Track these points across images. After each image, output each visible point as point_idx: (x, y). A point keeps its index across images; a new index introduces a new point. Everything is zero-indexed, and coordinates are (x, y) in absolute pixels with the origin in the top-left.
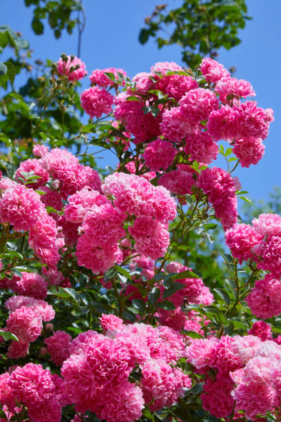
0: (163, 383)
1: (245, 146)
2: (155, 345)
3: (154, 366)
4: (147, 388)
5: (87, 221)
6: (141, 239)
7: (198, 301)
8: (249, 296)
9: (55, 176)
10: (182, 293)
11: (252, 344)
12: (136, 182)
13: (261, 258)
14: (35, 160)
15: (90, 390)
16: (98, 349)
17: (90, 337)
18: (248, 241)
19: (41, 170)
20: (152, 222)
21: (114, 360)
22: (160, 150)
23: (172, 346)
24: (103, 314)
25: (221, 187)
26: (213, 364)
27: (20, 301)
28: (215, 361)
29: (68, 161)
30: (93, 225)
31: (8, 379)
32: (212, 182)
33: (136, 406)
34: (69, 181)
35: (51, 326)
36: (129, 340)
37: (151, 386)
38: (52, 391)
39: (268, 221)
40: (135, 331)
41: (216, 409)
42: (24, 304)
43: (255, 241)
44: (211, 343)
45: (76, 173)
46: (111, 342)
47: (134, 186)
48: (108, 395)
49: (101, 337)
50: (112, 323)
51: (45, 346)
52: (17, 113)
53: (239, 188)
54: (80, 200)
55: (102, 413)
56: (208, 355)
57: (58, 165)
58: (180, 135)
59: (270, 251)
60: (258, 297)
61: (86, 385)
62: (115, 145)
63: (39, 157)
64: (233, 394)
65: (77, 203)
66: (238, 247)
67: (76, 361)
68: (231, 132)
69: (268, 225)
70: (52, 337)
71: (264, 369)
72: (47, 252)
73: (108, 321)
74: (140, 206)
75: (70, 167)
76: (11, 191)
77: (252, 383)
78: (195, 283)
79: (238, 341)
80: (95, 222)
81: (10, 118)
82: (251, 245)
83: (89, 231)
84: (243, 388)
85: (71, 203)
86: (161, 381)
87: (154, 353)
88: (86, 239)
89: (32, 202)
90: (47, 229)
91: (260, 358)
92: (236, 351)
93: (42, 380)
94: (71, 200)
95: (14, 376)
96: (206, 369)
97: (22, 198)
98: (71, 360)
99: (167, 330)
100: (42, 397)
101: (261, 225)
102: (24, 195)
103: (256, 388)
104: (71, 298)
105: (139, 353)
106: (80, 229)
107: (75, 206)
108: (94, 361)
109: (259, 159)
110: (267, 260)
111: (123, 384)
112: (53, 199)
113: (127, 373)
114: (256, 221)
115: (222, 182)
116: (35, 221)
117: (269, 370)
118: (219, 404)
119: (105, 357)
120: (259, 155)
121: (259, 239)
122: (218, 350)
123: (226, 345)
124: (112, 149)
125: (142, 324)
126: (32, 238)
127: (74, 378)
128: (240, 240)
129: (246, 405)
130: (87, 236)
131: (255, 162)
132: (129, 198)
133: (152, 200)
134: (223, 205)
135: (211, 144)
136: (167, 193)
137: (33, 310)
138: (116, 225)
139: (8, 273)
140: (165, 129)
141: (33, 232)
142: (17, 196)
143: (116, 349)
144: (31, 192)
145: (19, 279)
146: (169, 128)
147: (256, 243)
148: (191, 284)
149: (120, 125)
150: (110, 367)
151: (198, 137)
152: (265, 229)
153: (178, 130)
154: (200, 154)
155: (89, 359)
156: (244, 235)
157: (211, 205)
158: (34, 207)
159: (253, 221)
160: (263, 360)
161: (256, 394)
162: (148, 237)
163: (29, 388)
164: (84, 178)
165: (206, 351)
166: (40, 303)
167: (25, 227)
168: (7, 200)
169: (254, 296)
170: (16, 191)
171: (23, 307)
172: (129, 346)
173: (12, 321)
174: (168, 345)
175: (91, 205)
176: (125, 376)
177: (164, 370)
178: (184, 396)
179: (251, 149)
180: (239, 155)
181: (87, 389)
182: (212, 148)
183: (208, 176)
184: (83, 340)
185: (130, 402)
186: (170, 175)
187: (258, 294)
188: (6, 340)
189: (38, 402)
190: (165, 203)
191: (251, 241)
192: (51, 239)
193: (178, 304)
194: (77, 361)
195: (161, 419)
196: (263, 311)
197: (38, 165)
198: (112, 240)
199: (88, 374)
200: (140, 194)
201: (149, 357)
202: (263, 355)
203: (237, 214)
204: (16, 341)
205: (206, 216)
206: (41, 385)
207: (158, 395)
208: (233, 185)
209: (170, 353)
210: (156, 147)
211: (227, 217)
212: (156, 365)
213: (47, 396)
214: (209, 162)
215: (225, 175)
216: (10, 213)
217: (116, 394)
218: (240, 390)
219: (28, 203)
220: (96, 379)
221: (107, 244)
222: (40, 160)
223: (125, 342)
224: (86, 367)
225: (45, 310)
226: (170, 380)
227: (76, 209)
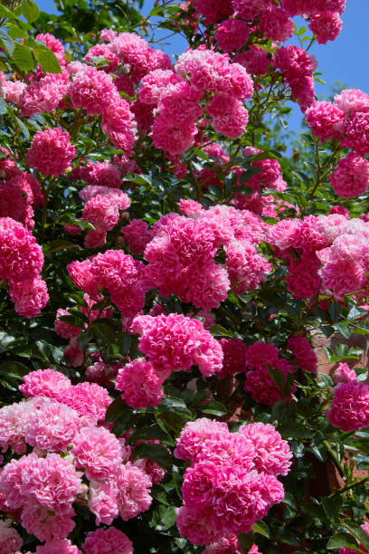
0: (248, 264)
1: (321, 21)
2: (239, 227)
3: (238, 247)
4: (232, 269)
5: (163, 101)
6: (218, 118)
7: (275, 187)
8: (333, 176)
9: (126, 61)
10: (258, 177)
11: (337, 223)
12: (212, 57)
13: (345, 135)
14: (103, 45)
15: (175, 272)
16: (182, 230)
17: (172, 219)
18: (330, 118)
19: (111, 55)
20: (229, 99)
21: (198, 241)
22: (233, 30)
23: (254, 230)
24: (181, 200)
25: (298, 66)
26: (298, 245)
27: (95, 191)
28: (300, 242)
29: (138, 44)
30: (169, 104)
31: (90, 266)
32: (288, 60)
33: (222, 287)
34: (140, 65)
35: (127, 214)
36: (213, 221)
37: (236, 267)
38: (135, 276)
39: (351, 97)
40: (217, 213)
41: (301, 290)
42: (98, 193)
43: (337, 118)
44: (294, 224)
45: (147, 56)
46: (195, 223)
47: (210, 62)
48: (193, 276)
49: (183, 219)
50: (192, 208)
51: (122, 235)
52: (75, 7)
53: (315, 66)
54: (154, 80)
55: (187, 296)
56: (292, 236)
57: (128, 49)
58: (254, 12)
59: (354, 127)
60: (342, 176)
61: (171, 267)
62: (184, 28)
63: (107, 42)
64: (320, 273)
65: (151, 84)
66: (319, 125)
67: (159, 243)
68: (308, 7)
69: (351, 100)
70: (129, 226)
71: (352, 246)
72: (122, 137)
73: (187, 206)
74: (217, 82)
75: (141, 51)
76: (81, 74)
77: (339, 261)
78: (273, 167)
79: (323, 220)
80: (170, 101)
81: (67, 13)
82: (333, 123)
83: (165, 111)
84: (330, 266)
85: (145, 84)
86: (246, 262)
87: (238, 234)
88: (162, 119)
89: (104, 85)
90: (121, 112)
91: (347, 236)
92: (321, 230)
93: (125, 265)
94: (144, 81)
95: (96, 261)
96: (290, 250)
97: (93, 80)
98: (154, 242)
99: (247, 213)
100: (125, 283)
101: (344, 101)
102: (95, 77)
103: (344, 266)
104: (148, 184)
105: (224, 234)
106: (155, 111)
107: (149, 86)
108: (178, 243)
109: (336, 34)
110: (351, 137)
111: (208, 265)
112: (125, 85)
113: (212, 253)
114: (339, 97)
115: (298, 61)
116: (108, 104)
117: (357, 247)
118: (305, 286)
119: (190, 238)
120: (337, 31)
121: (341, 116)
122: (302, 230)
123: (310, 225)
124: (182, 32)
125: (224, 206)
126: (106, 121)
127: (158, 260)
128: (321, 118)
129: (334, 283)
130: (164, 117)
131: (332, 38)
132: (205, 74)
133: (228, 75)
134: (301, 85)
135: (286, 20)
136: (243, 70)
137: (109, 198)
138: (192, 103)
139: (82, 162)
140: (238, 7)
141: (107, 116)
142: (88, 79)
143: (200, 230)
144: (103, 74)
145: (91, 169)
146: (242, 5)
147: (337, 121)
148: (268, 168)
149: (189, 7)
150: (195, 248)
151: (272, 13)
152: (348, 105)
153: (251, 8)
154: (275, 32)
155: (173, 240)
156: (326, 113)
157: (288, 85)
158: (106, 89)
159: (335, 98)
160: (350, 238)
161: (345, 272)
162: (226, 115)
163: (112, 274)
164: (156, 61)
165: (290, 232)
166: (115, 192)
167: (98, 110)
168: (78, 84)
169: (338, 176)
170: (87, 74)
171: (98, 195)
172: (213, 226)
173: (89, 210)
174: (250, 228)
175: (166, 84)
176: (211, 257)
177: (249, 251)
178: (266, 280)
179: (329, 24)
180: (315, 31)
181: (171, 271)
182: (286, 25)
183: (283, 55)
184: (165, 222)
185: (216, 284)
186: (244, 56)
187: (341, 173)
188: (83, 228)
189: (121, 288)
190: (242, 79)
191: (332, 118)
192: (125, 122)
193: (256, 189)
194: (161, 243)
195: (246, 302)
196: (347, 190)
197: (107, 50)
198: (190, 120)
199: (172, 255)
200: (217, 70)
201: (233, 238)
202: (350, 233)
203: (315, 93)
204: (92, 230)
205: (282, 97)
206: (123, 271)
207: (244, 276)
208: (309, 63)
209: (252, 236)
210: (228, 27)
211: (304, 97)
212: (241, 246)
213: (130, 281)
214: (284, 40)
215: (301, 53)
216: (82, 97)
217: (201, 275)
218: (328, 268)
219: (100, 86)
220: (181, 260)
221: (184, 124)
222: (109, 45)
223: (209, 223)
224: (170, 248)
225: (120, 199)
226: (255, 261)
227: (150, 89)
